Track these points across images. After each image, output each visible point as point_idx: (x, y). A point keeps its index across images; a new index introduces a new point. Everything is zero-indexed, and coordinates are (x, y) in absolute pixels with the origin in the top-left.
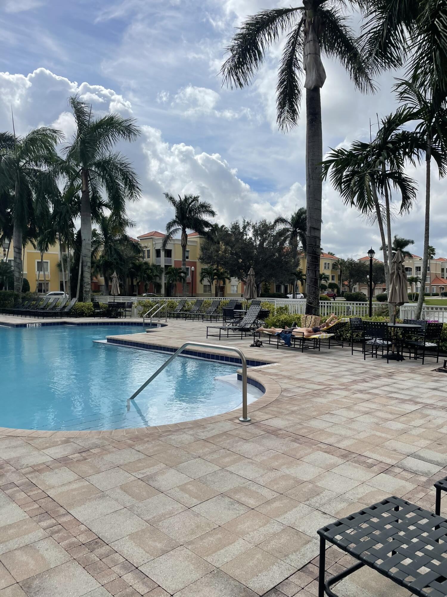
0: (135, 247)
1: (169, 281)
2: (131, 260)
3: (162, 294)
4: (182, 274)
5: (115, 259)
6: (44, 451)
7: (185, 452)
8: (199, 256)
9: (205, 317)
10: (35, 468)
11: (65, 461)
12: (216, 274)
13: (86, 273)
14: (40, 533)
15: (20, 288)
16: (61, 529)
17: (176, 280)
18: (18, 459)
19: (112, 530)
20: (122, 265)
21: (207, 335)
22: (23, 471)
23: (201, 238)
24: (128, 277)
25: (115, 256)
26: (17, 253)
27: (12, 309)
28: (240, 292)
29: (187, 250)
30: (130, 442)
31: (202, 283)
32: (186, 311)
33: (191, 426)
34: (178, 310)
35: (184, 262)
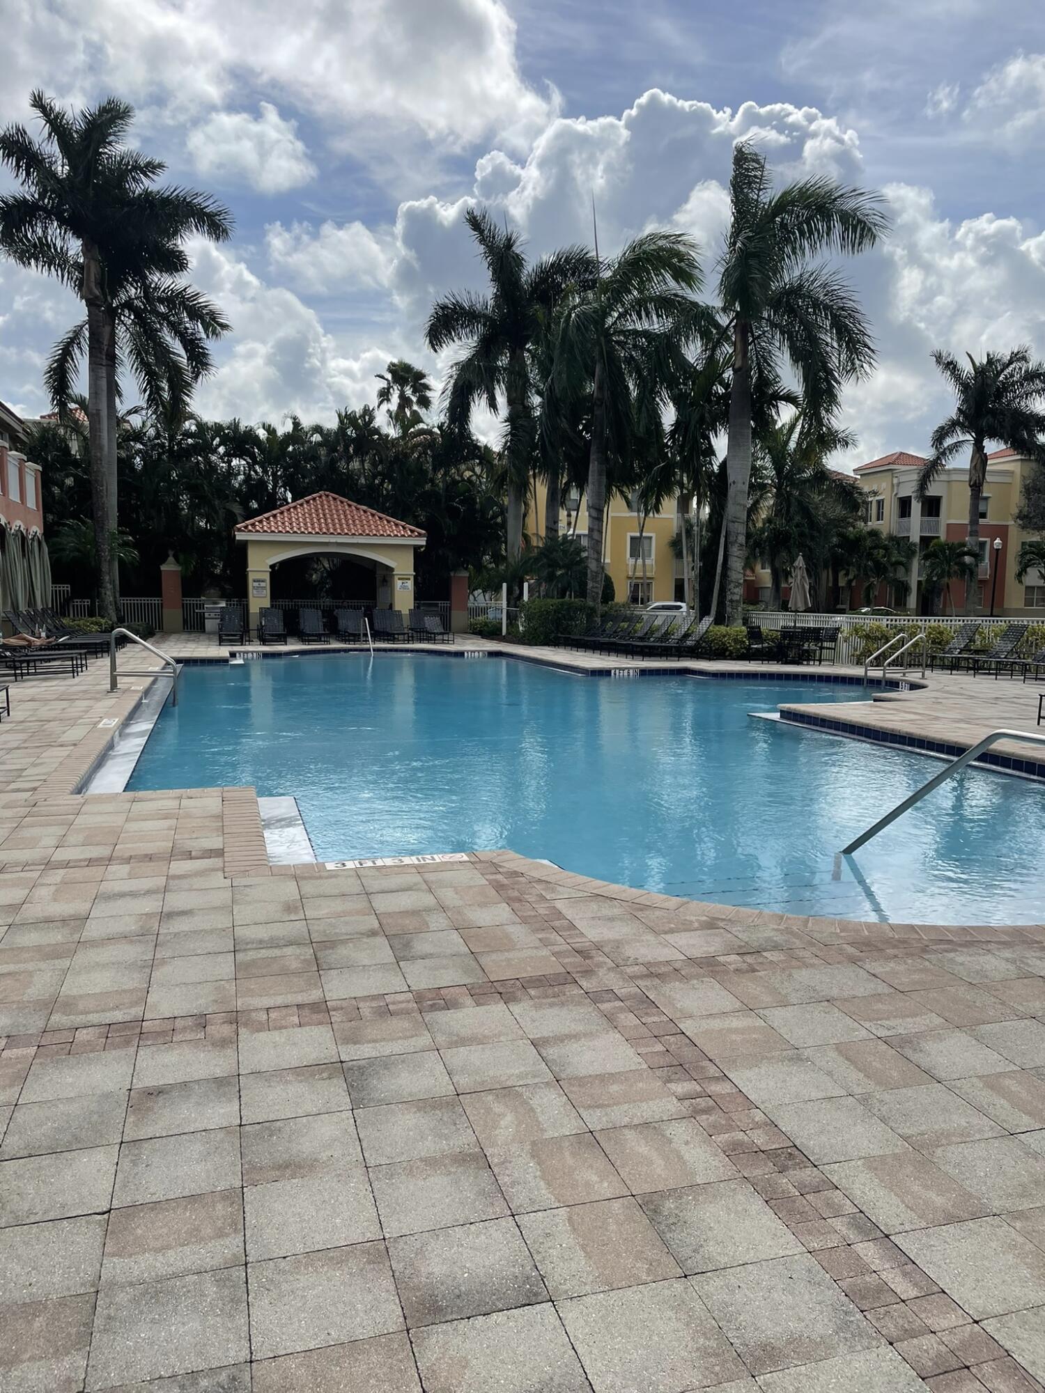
0: (848, 494)
1: (929, 577)
2: (836, 526)
3: (909, 610)
4: (967, 559)
5: (797, 526)
6: (667, 937)
7: (993, 1000)
8: (1015, 511)
9: (1030, 670)
10: (652, 970)
11: (709, 966)
13: (735, 559)
14: (672, 1106)
15: (597, 593)
16: (713, 1108)
17: (949, 572)
18: (618, 944)
19: (823, 1138)
20: (813, 538)
21: (1040, 717)
22: (629, 970)
23: (1024, 463)
24: (826, 567)
25: (798, 518)
26: (594, 519)
27: (582, 637)
29: (985, 495)
30: (850, 950)
31: (1020, 582)
32: (977, 652)
33: (1006, 938)
34: (956, 649)
35: (974, 528)
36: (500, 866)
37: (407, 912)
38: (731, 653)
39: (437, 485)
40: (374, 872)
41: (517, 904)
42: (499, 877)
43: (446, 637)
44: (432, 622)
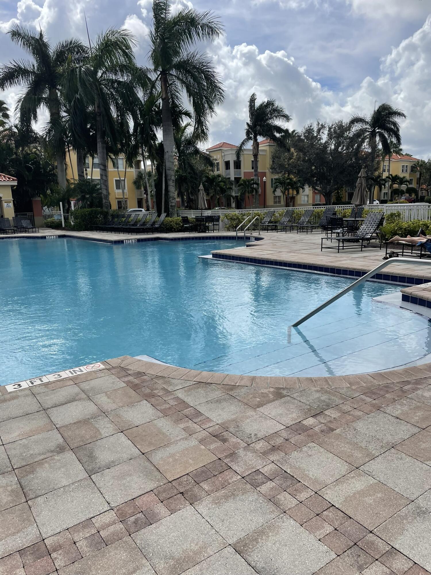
0: (207, 159)
4: (255, 186)
5: (189, 173)
6: (262, 410)
8: (269, 166)
10: (272, 443)
11: (303, 431)
12: (289, 184)
13: (171, 187)
17: (248, 192)
18: (236, 423)
21: (322, 248)
22: (258, 447)
23: (271, 147)
25: (189, 170)
26: (103, 170)
28: (311, 201)
29: (258, 159)
31: (274, 194)
34: (266, 222)
35: (256, 173)
36: (128, 369)
37: (79, 422)
38: (175, 229)
39: (19, 156)
40: (43, 389)
41: (153, 400)
42: (130, 378)
43: (34, 230)
44: (25, 223)
